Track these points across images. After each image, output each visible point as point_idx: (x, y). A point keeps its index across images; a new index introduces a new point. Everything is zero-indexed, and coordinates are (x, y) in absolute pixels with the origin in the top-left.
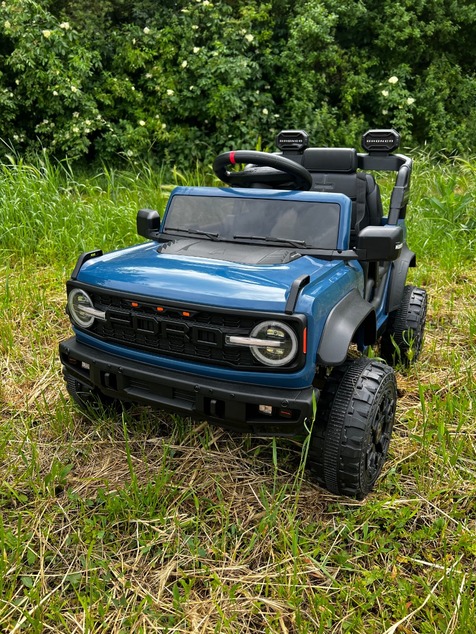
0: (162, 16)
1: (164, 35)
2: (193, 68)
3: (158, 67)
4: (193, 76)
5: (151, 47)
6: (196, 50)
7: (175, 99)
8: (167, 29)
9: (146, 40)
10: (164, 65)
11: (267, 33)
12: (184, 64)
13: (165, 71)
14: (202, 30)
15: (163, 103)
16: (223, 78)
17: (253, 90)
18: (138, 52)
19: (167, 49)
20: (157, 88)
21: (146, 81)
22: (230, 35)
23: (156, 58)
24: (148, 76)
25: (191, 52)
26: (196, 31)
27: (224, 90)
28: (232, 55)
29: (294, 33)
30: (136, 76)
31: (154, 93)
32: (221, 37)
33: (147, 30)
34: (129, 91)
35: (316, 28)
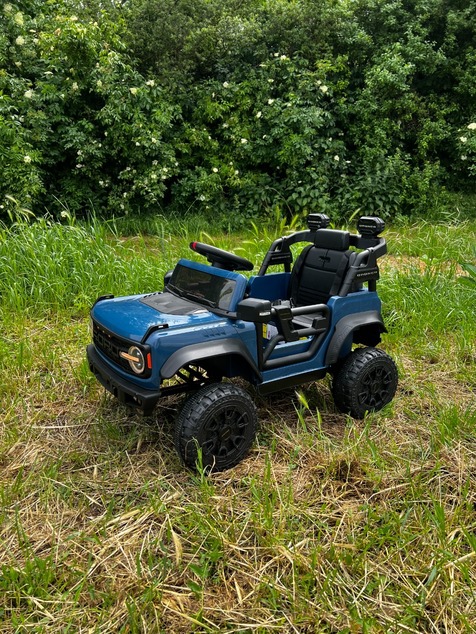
0: (241, 70)
1: (242, 88)
2: (267, 118)
3: (235, 118)
4: (267, 126)
5: (229, 100)
6: (271, 101)
7: (248, 147)
8: (245, 83)
9: (224, 93)
10: (240, 116)
11: (343, 83)
12: (259, 115)
13: (241, 121)
14: (277, 82)
15: (237, 151)
16: (296, 128)
17: (326, 137)
18: (216, 104)
19: (244, 101)
20: (233, 137)
21: (223, 131)
22: (304, 87)
23: (232, 109)
24: (225, 126)
25: (266, 104)
26: (272, 84)
27: (295, 138)
28: (306, 105)
29: (368, 82)
30: (214, 126)
31: (229, 141)
32: (296, 88)
33: (226, 84)
34: (205, 140)
35: (390, 77)
